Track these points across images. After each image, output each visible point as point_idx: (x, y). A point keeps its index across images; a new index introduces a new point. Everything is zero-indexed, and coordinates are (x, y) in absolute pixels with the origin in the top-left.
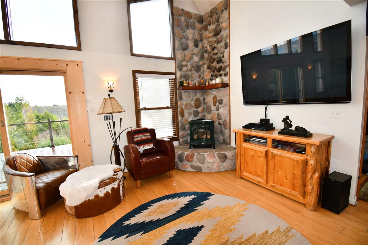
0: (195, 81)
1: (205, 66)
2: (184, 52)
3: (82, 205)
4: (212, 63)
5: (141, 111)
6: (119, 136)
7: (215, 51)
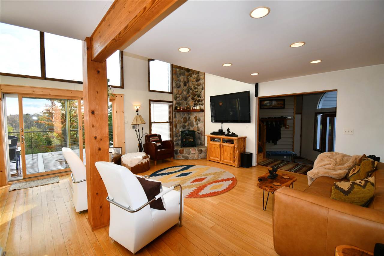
0: (184, 106)
1: (190, 98)
2: (178, 89)
3: (135, 167)
4: (195, 96)
5: (152, 124)
6: (142, 137)
7: (196, 90)
